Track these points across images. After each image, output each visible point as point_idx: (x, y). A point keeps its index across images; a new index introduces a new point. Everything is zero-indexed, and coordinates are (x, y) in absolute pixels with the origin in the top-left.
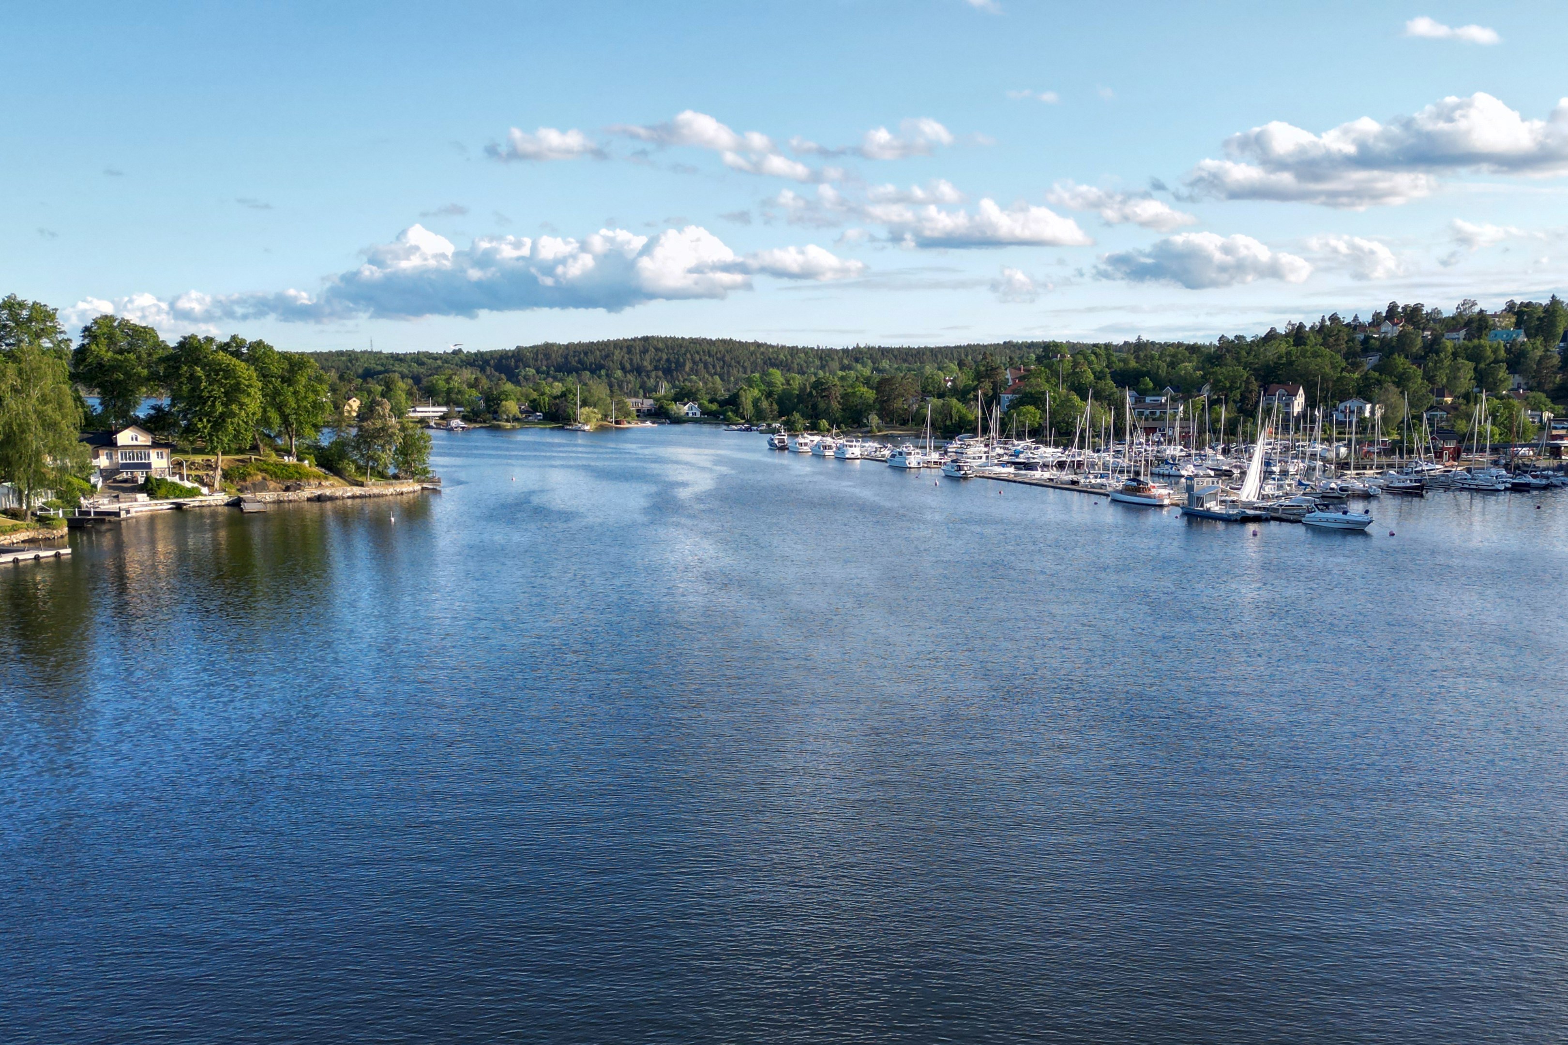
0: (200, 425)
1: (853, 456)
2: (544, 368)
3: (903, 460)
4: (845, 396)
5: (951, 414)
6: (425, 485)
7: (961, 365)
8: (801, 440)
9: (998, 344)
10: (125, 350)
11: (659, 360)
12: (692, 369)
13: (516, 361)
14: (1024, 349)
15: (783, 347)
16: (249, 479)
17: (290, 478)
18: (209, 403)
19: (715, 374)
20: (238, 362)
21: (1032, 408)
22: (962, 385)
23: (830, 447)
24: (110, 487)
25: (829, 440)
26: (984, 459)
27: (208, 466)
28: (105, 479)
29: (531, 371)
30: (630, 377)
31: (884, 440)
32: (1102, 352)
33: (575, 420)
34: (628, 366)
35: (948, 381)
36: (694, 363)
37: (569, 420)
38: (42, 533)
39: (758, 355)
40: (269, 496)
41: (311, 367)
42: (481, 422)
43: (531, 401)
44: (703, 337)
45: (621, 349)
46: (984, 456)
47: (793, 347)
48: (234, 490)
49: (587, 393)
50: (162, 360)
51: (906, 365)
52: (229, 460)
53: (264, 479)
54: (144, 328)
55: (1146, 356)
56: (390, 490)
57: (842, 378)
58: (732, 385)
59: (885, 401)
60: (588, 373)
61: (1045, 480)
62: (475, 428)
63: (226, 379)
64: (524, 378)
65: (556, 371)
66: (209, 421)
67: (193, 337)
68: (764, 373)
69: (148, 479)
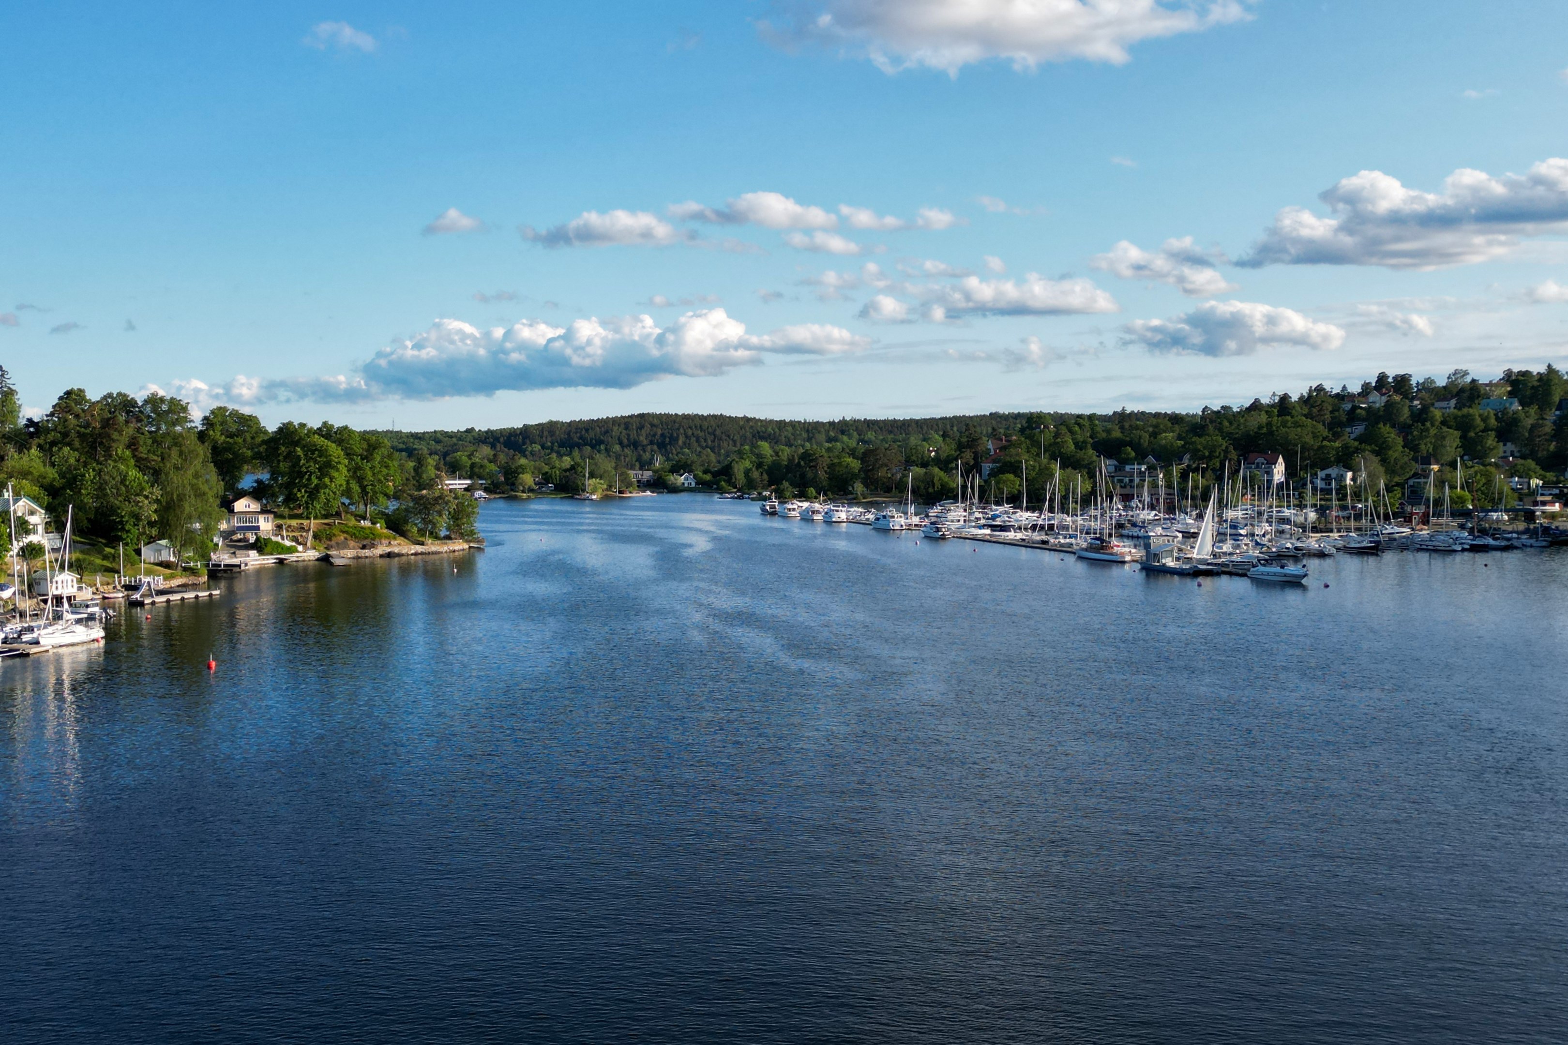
0: (299, 495)
1: (839, 520)
2: (549, 444)
3: (887, 523)
4: (831, 466)
5: (933, 482)
6: (472, 545)
7: (945, 436)
8: (790, 506)
9: (984, 416)
10: (235, 435)
11: (654, 436)
12: (684, 443)
13: (524, 439)
14: (1011, 420)
15: (771, 421)
16: (334, 539)
17: (366, 538)
18: (307, 477)
19: (707, 447)
20: (330, 444)
21: (1011, 476)
22: (945, 455)
23: (818, 512)
24: (228, 546)
25: (817, 506)
26: (962, 523)
27: (302, 528)
28: (225, 539)
29: (537, 447)
30: (627, 451)
31: (868, 505)
32: (1086, 423)
33: (584, 491)
34: (625, 441)
35: (932, 452)
36: (687, 437)
37: (578, 490)
38: (190, 580)
39: (747, 429)
40: (350, 553)
41: (385, 447)
42: (500, 493)
43: (543, 474)
44: (695, 413)
45: (619, 425)
46: (962, 519)
47: (781, 421)
48: (322, 548)
49: (594, 467)
50: (264, 442)
51: (892, 436)
52: (317, 524)
53: (346, 539)
54: (249, 416)
55: (1130, 426)
56: (445, 548)
57: (829, 450)
58: (722, 458)
59: (869, 471)
60: (589, 448)
61: (1017, 540)
62: (495, 498)
63: (320, 457)
64: (531, 453)
65: (559, 447)
66: (306, 492)
67: (290, 423)
68: (754, 446)
69: (258, 539)
